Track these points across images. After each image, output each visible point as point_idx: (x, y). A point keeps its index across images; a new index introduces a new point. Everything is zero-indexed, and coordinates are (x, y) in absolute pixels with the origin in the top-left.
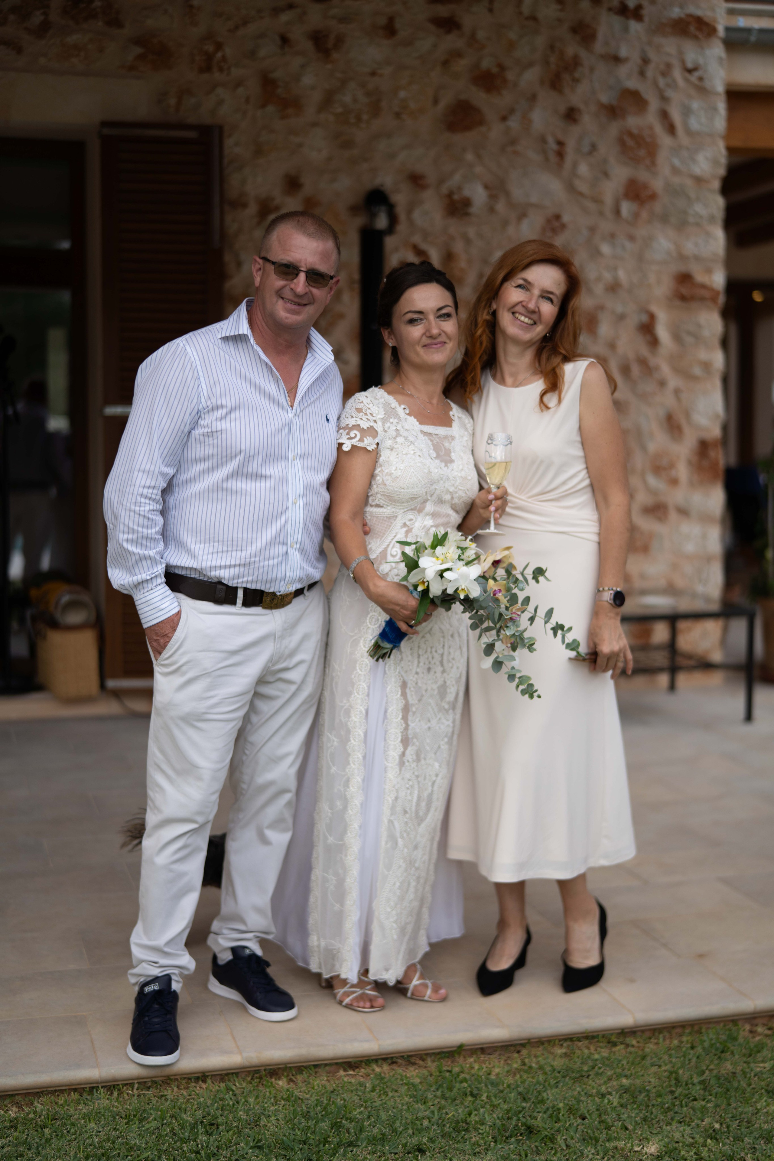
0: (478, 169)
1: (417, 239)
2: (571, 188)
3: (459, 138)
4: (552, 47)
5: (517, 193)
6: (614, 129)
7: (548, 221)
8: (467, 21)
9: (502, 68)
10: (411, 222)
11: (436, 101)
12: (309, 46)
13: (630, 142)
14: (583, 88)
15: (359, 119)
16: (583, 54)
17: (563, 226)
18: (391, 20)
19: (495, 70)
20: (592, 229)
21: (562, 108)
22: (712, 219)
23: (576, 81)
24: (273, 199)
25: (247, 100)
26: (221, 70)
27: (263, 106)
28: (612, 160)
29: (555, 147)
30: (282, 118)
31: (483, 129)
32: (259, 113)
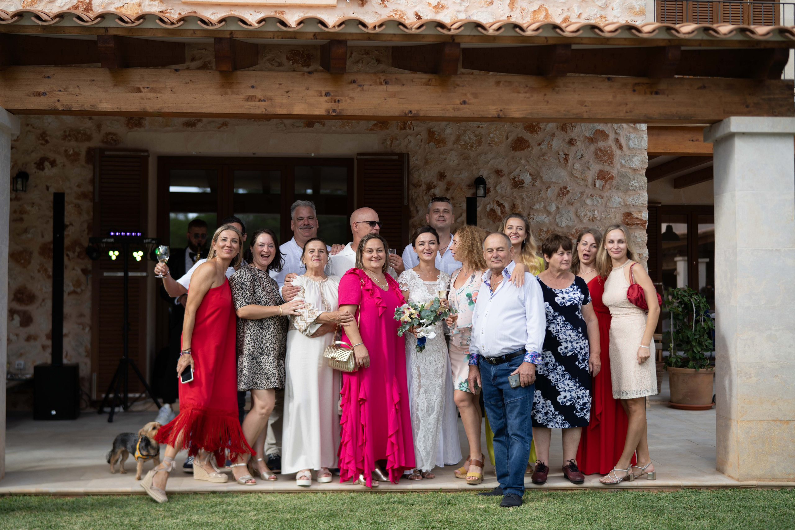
0: (527, 167)
1: (498, 199)
2: (572, 175)
3: (518, 154)
5: (545, 177)
6: (592, 148)
7: (561, 189)
10: (496, 191)
11: (507, 138)
13: (600, 154)
14: (575, 130)
15: (472, 147)
17: (568, 192)
19: (535, 123)
20: (582, 193)
21: (567, 139)
22: (641, 188)
23: (573, 127)
24: (433, 183)
25: (421, 140)
26: (410, 128)
27: (429, 143)
28: (591, 162)
29: (564, 157)
30: (437, 148)
31: (529, 149)
32: (427, 146)
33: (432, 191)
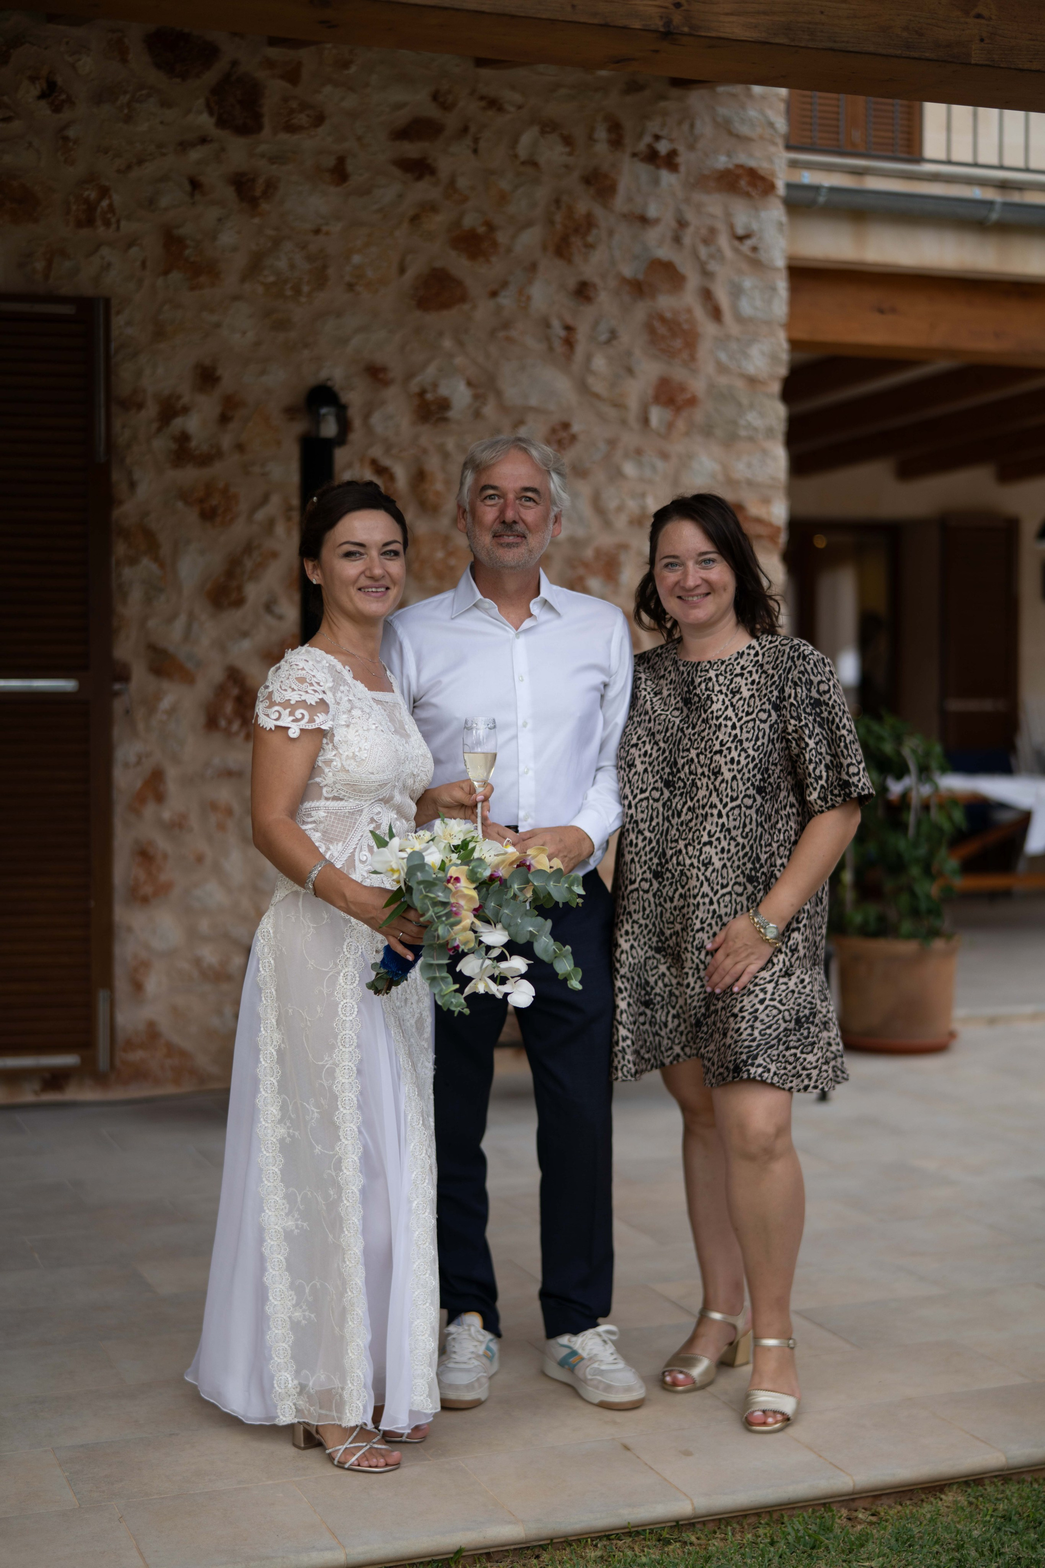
0: (459, 360)
1: (376, 452)
2: (583, 388)
3: (431, 318)
4: (557, 202)
5: (512, 393)
6: (640, 312)
7: (554, 431)
8: (444, 166)
9: (491, 227)
10: (369, 430)
11: (402, 270)
12: (229, 193)
13: (662, 330)
14: (598, 256)
15: (297, 291)
16: (599, 212)
17: (573, 438)
18: (341, 160)
19: (481, 230)
20: (612, 443)
21: (572, 283)
22: (770, 433)
23: (590, 247)
24: (179, 397)
25: (144, 264)
26: (107, 223)
27: (166, 273)
28: (638, 352)
29: (562, 333)
30: (192, 289)
31: (466, 307)
32: (160, 282)
33: (178, 423)
